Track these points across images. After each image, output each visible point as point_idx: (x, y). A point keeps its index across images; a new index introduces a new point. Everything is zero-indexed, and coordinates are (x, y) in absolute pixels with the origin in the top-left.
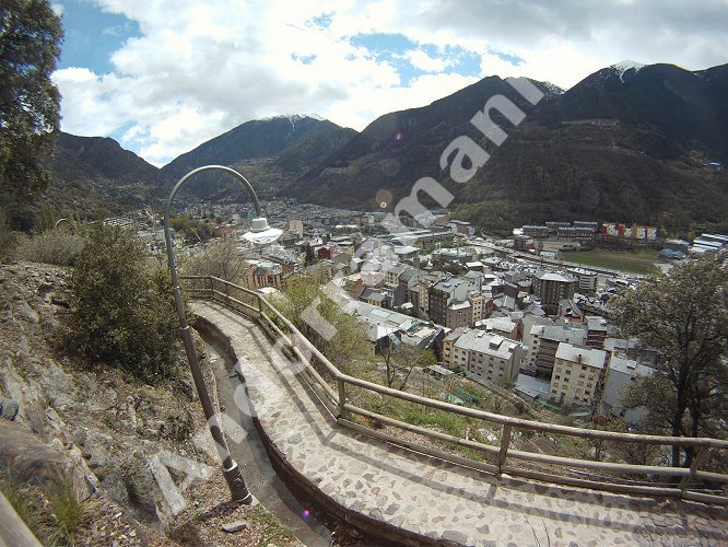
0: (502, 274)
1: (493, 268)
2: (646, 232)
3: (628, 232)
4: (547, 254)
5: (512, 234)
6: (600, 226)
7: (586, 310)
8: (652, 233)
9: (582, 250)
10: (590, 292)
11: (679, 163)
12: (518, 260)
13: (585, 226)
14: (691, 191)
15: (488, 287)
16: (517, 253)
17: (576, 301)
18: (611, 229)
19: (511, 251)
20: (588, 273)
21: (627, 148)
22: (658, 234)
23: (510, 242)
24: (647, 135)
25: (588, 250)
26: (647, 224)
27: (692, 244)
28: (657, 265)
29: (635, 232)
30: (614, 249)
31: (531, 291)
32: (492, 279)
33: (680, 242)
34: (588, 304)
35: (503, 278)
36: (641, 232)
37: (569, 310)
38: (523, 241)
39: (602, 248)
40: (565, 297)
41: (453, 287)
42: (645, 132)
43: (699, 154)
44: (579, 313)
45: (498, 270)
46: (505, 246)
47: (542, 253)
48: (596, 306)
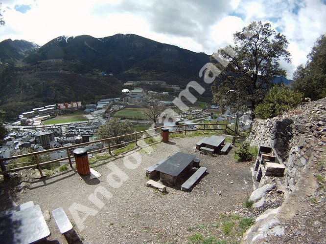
0: (21, 139)
1: (16, 137)
2: (77, 104)
3: (69, 106)
4: (37, 124)
5: (19, 118)
6: (57, 106)
7: (62, 143)
8: (80, 104)
9: (52, 118)
10: (60, 135)
11: (88, 74)
12: (25, 130)
13: (50, 107)
14: (94, 84)
15: (17, 147)
16: (23, 127)
17: (56, 140)
18: (62, 106)
19: (20, 127)
20: (57, 127)
21: (66, 70)
22: (82, 104)
23: (19, 122)
24: (75, 65)
25: (53, 118)
26: (77, 101)
27: (97, 105)
28: (84, 116)
29: (72, 105)
30: (65, 114)
31: (36, 142)
32: (18, 143)
33: (92, 105)
34: (61, 140)
35: (22, 141)
36: (75, 105)
37: (55, 145)
38: (24, 121)
39: (60, 115)
40: (51, 140)
41: (3, 153)
42: (75, 63)
43: (97, 70)
44: (60, 145)
45: (18, 138)
46: (17, 125)
47: (34, 124)
48: (65, 140)
